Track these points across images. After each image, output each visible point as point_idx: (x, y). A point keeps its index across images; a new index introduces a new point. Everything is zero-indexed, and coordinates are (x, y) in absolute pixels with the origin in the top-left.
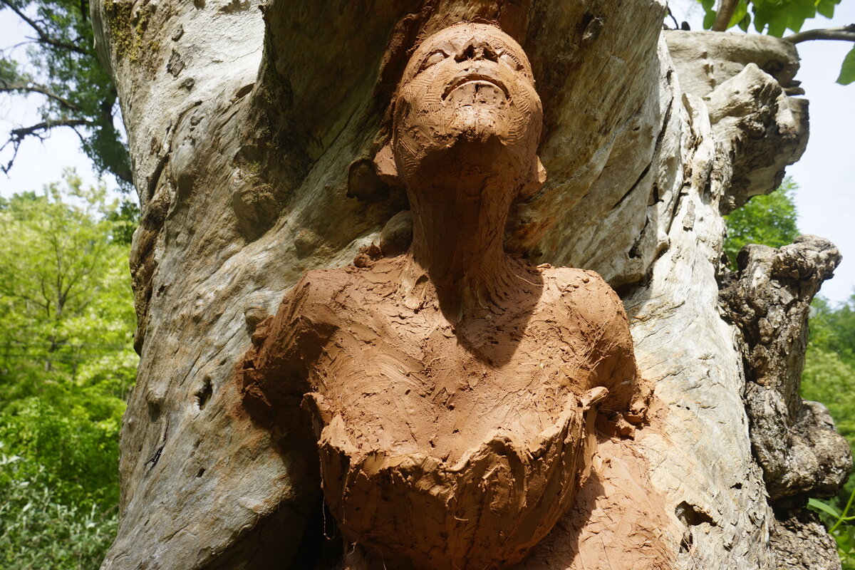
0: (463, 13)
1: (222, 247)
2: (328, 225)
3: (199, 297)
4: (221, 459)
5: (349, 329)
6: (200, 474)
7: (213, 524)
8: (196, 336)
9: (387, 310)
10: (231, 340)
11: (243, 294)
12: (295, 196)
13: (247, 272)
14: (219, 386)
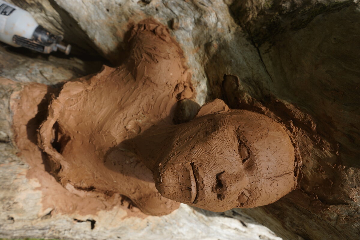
0: (307, 166)
4: (113, 19)
6: (108, 10)
9: (132, 110)
10: (169, 11)
11: (194, 12)
12: (244, 36)
13: (205, 12)
14: (143, 10)
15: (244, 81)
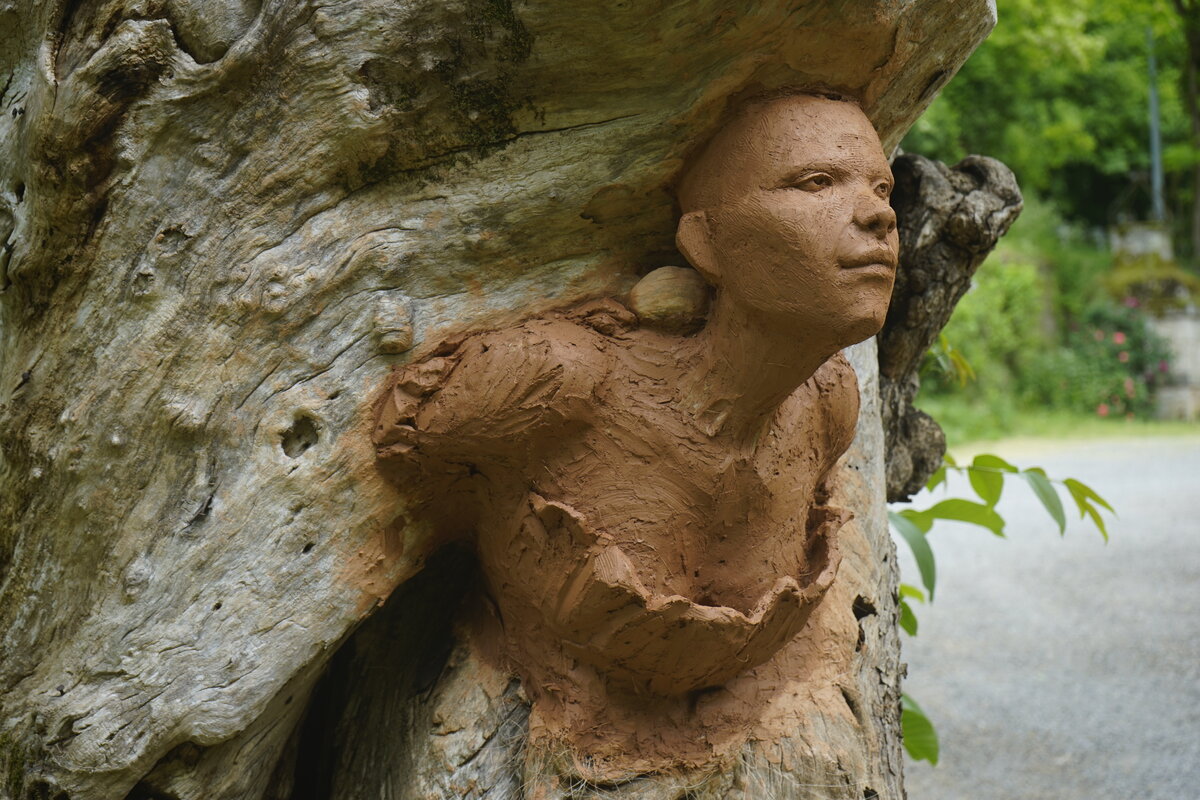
1: (307, 196)
2: (530, 236)
3: (276, 279)
4: (338, 531)
5: (608, 431)
6: (307, 549)
7: (329, 613)
8: (267, 340)
9: (671, 427)
10: (340, 361)
11: (355, 291)
12: (467, 163)
13: (368, 259)
14: (335, 433)
15: (616, 174)
